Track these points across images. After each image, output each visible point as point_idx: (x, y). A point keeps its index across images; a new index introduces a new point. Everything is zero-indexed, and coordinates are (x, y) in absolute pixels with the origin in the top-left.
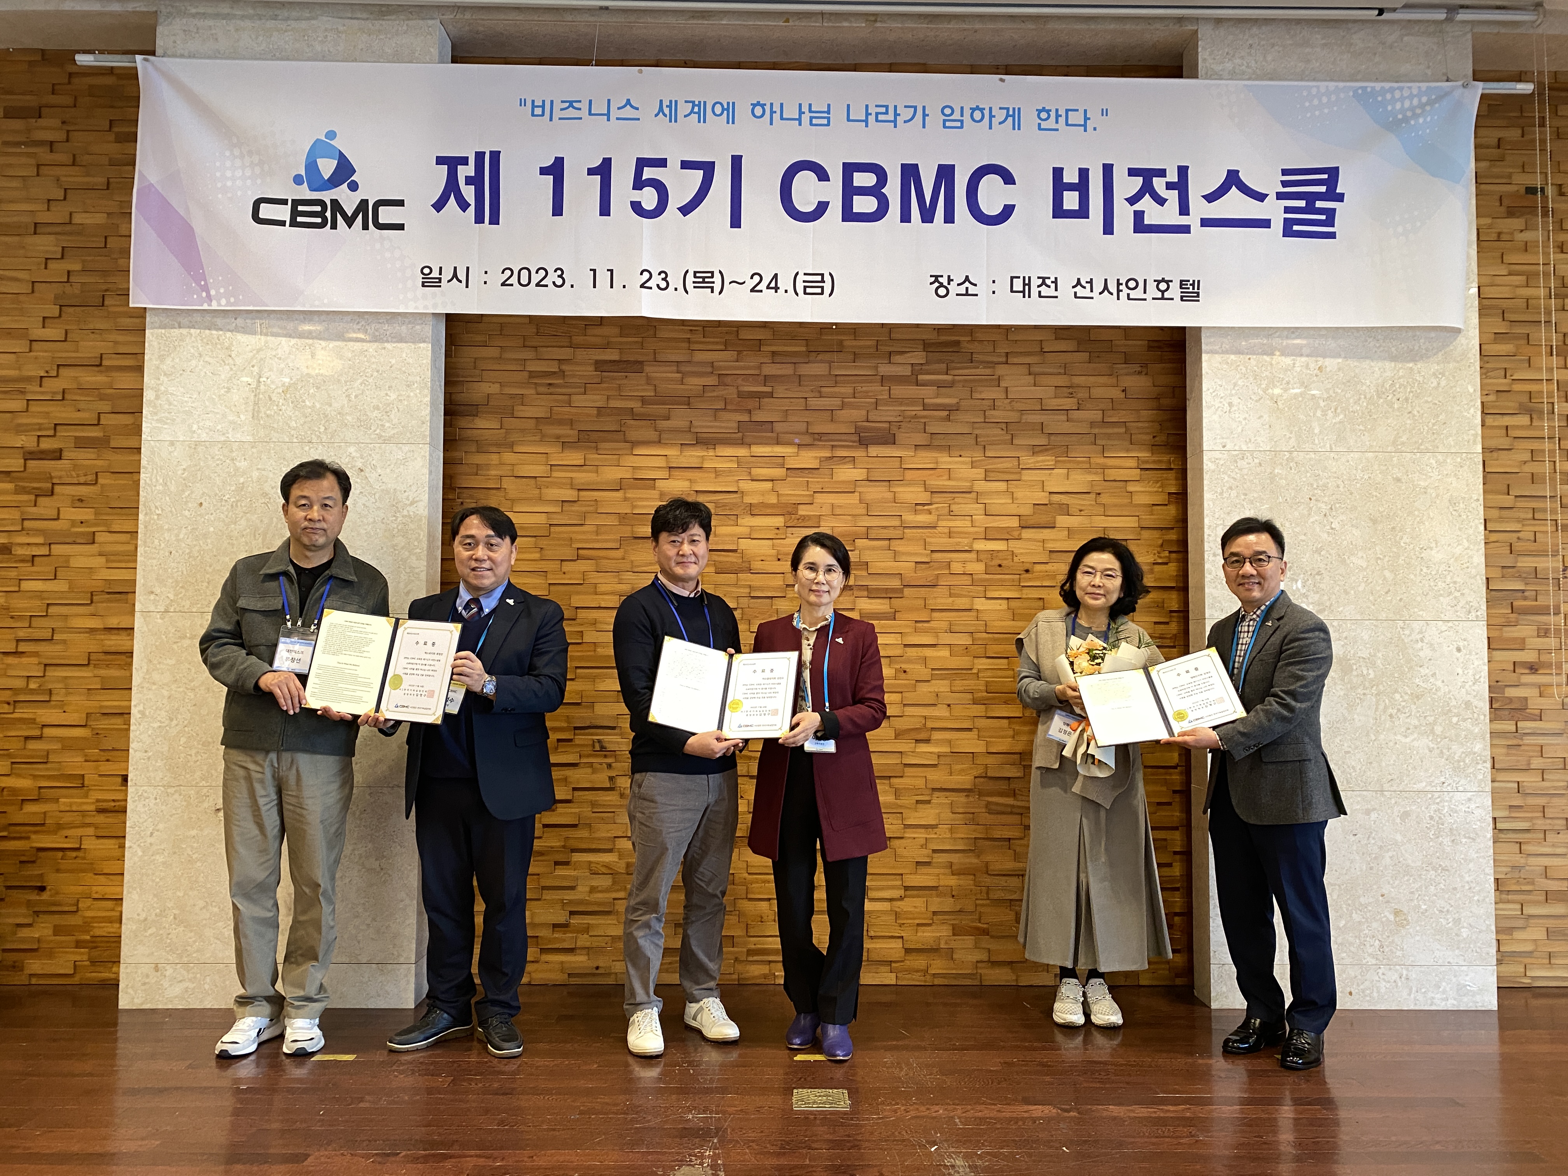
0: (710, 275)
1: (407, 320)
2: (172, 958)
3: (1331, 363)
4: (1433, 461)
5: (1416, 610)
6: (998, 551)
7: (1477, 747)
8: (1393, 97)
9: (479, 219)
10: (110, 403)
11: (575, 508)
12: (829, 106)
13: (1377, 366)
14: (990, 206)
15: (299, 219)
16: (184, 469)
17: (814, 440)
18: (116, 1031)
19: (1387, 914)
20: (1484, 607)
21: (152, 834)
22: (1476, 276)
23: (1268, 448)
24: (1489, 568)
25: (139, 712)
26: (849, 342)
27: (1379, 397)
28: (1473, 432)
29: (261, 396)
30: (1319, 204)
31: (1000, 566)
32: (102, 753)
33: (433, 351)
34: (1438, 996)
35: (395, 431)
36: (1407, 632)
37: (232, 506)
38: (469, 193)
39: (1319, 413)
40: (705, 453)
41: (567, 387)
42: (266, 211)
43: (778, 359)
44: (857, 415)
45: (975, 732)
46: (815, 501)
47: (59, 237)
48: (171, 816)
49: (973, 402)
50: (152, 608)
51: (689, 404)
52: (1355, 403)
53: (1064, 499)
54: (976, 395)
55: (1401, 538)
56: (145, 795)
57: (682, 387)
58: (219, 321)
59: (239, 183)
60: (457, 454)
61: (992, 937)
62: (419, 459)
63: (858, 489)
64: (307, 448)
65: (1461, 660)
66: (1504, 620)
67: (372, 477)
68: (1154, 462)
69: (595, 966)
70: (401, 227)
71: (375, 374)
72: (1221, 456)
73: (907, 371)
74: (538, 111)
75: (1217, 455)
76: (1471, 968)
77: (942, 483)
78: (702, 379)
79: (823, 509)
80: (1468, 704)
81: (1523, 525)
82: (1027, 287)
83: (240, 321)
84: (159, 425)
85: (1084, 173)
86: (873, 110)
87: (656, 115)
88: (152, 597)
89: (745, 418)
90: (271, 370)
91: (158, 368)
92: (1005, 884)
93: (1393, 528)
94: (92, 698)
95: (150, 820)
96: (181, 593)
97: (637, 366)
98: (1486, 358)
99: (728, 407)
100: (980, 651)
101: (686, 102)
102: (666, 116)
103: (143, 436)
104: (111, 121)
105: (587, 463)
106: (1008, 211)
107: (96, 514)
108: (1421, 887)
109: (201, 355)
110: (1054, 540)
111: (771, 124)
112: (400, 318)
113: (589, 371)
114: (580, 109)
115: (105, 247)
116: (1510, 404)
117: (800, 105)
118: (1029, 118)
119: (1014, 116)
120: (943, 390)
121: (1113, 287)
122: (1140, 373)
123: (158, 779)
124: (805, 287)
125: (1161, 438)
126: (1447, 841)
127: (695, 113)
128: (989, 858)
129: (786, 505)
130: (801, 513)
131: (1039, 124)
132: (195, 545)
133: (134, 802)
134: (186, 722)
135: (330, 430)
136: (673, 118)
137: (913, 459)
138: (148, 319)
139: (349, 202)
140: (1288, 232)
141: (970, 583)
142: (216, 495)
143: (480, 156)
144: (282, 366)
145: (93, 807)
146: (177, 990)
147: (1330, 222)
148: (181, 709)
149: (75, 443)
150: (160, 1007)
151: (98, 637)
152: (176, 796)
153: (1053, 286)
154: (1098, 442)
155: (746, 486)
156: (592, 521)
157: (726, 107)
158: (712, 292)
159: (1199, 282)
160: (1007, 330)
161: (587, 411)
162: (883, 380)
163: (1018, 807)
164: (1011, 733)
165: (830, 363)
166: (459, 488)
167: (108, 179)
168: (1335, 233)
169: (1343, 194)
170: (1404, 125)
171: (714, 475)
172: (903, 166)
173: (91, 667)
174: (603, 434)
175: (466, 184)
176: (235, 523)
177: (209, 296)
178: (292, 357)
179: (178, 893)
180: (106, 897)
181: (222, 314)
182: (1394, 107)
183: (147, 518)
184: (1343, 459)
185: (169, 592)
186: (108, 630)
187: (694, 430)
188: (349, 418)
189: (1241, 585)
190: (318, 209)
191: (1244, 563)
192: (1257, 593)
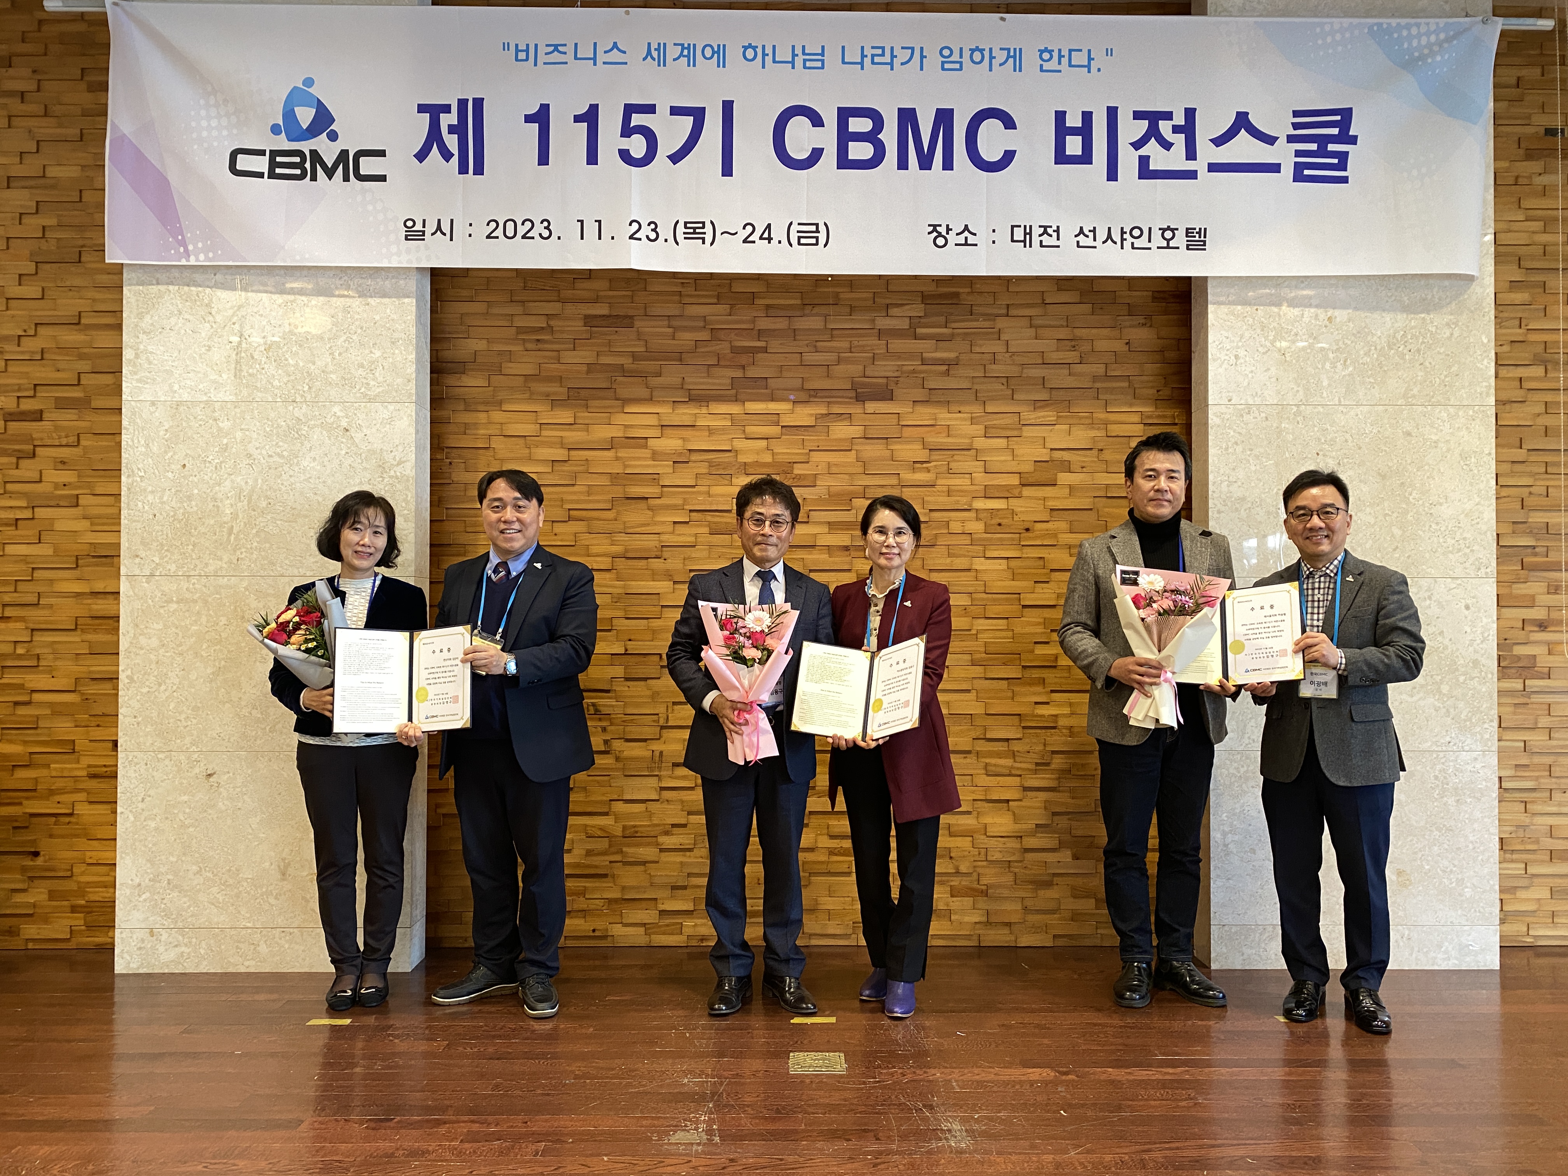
0: (701, 225)
1: (390, 275)
2: (167, 923)
3: (1341, 315)
4: (1444, 415)
5: (1424, 567)
6: (998, 510)
7: (1484, 706)
8: (1409, 34)
9: (463, 170)
10: (89, 362)
11: (566, 468)
12: (823, 47)
13: (1388, 317)
14: (990, 152)
15: (278, 171)
16: (166, 430)
17: (810, 396)
18: (112, 997)
20: (1494, 564)
21: (143, 800)
22: (1493, 222)
23: (1275, 402)
24: (1499, 524)
25: (127, 677)
26: (846, 295)
27: (1390, 348)
28: (1485, 384)
29: (243, 354)
30: (1331, 147)
31: (1000, 525)
32: (92, 719)
33: (418, 306)
34: (1440, 956)
35: (381, 389)
37: (216, 467)
38: (452, 142)
39: (1328, 366)
40: (698, 411)
41: (556, 343)
42: (244, 162)
43: (772, 312)
44: (855, 370)
45: (974, 693)
46: (811, 459)
47: (34, 191)
48: (162, 781)
49: (973, 356)
50: (137, 572)
51: (681, 360)
52: (1365, 354)
53: (1066, 455)
54: (977, 349)
55: (1411, 494)
56: (135, 760)
57: (674, 342)
58: (198, 277)
59: (215, 133)
60: (444, 413)
61: (991, 898)
62: (405, 419)
63: (855, 447)
64: (291, 408)
65: (1469, 618)
66: (1514, 577)
67: (358, 436)
68: (1159, 417)
69: (592, 928)
70: (383, 178)
71: (359, 331)
72: (1226, 410)
73: (905, 324)
74: (522, 56)
75: (1223, 409)
76: (1474, 928)
77: (942, 440)
78: (695, 334)
79: (820, 466)
80: (1476, 663)
81: (1536, 480)
82: (1028, 236)
83: (219, 277)
84: (139, 385)
85: (1087, 117)
86: (868, 52)
87: (644, 59)
88: (137, 560)
89: (739, 374)
90: (252, 327)
91: (136, 326)
92: (1004, 846)
93: (1402, 483)
94: (81, 663)
95: (141, 785)
96: (166, 556)
97: (627, 321)
98: (1500, 308)
99: (721, 363)
100: (979, 610)
101: (675, 44)
102: (654, 59)
103: (124, 397)
104: (83, 69)
105: (578, 421)
106: (1009, 156)
107: (79, 476)
108: (1425, 846)
109: (180, 313)
110: (1054, 498)
111: (763, 67)
112: (383, 273)
113: (578, 326)
114: (565, 53)
115: (81, 201)
116: (1524, 355)
117: (793, 47)
119: (1015, 57)
120: (941, 344)
121: (1116, 237)
122: (1144, 325)
123: (148, 744)
124: (799, 238)
125: (1166, 392)
126: (1451, 801)
127: (684, 56)
128: (988, 820)
129: (782, 463)
130: (796, 472)
131: (1041, 66)
132: (180, 508)
133: (124, 767)
134: (175, 687)
135: (313, 390)
136: (662, 62)
137: (911, 415)
138: (125, 275)
139: (329, 153)
140: (1298, 177)
141: (969, 542)
142: (200, 456)
143: (462, 103)
144: (264, 323)
145: (84, 773)
146: (172, 955)
147: (1343, 165)
148: (169, 674)
149: (56, 403)
150: (157, 971)
151: (85, 601)
152: (167, 762)
153: (1055, 235)
154: (1101, 397)
155: (740, 444)
156: (584, 481)
157: (716, 49)
158: (704, 243)
159: (1205, 229)
160: (1007, 281)
161: (575, 368)
162: (880, 333)
163: (1018, 769)
164: (1010, 694)
165: (826, 316)
166: (447, 447)
167: (81, 130)
168: (1347, 177)
169: (1356, 137)
170: (1420, 63)
171: (707, 433)
172: (900, 110)
173: (79, 632)
174: (594, 392)
175: (449, 133)
176: (219, 485)
177: (186, 250)
178: (274, 314)
179: (171, 859)
180: (100, 862)
181: (201, 270)
182: (1410, 44)
183: (130, 480)
184: (1352, 413)
185: (154, 556)
186: (95, 594)
187: (686, 387)
188: (333, 376)
189: (1308, 538)
190: (297, 160)
191: (1312, 516)
192: (1325, 547)
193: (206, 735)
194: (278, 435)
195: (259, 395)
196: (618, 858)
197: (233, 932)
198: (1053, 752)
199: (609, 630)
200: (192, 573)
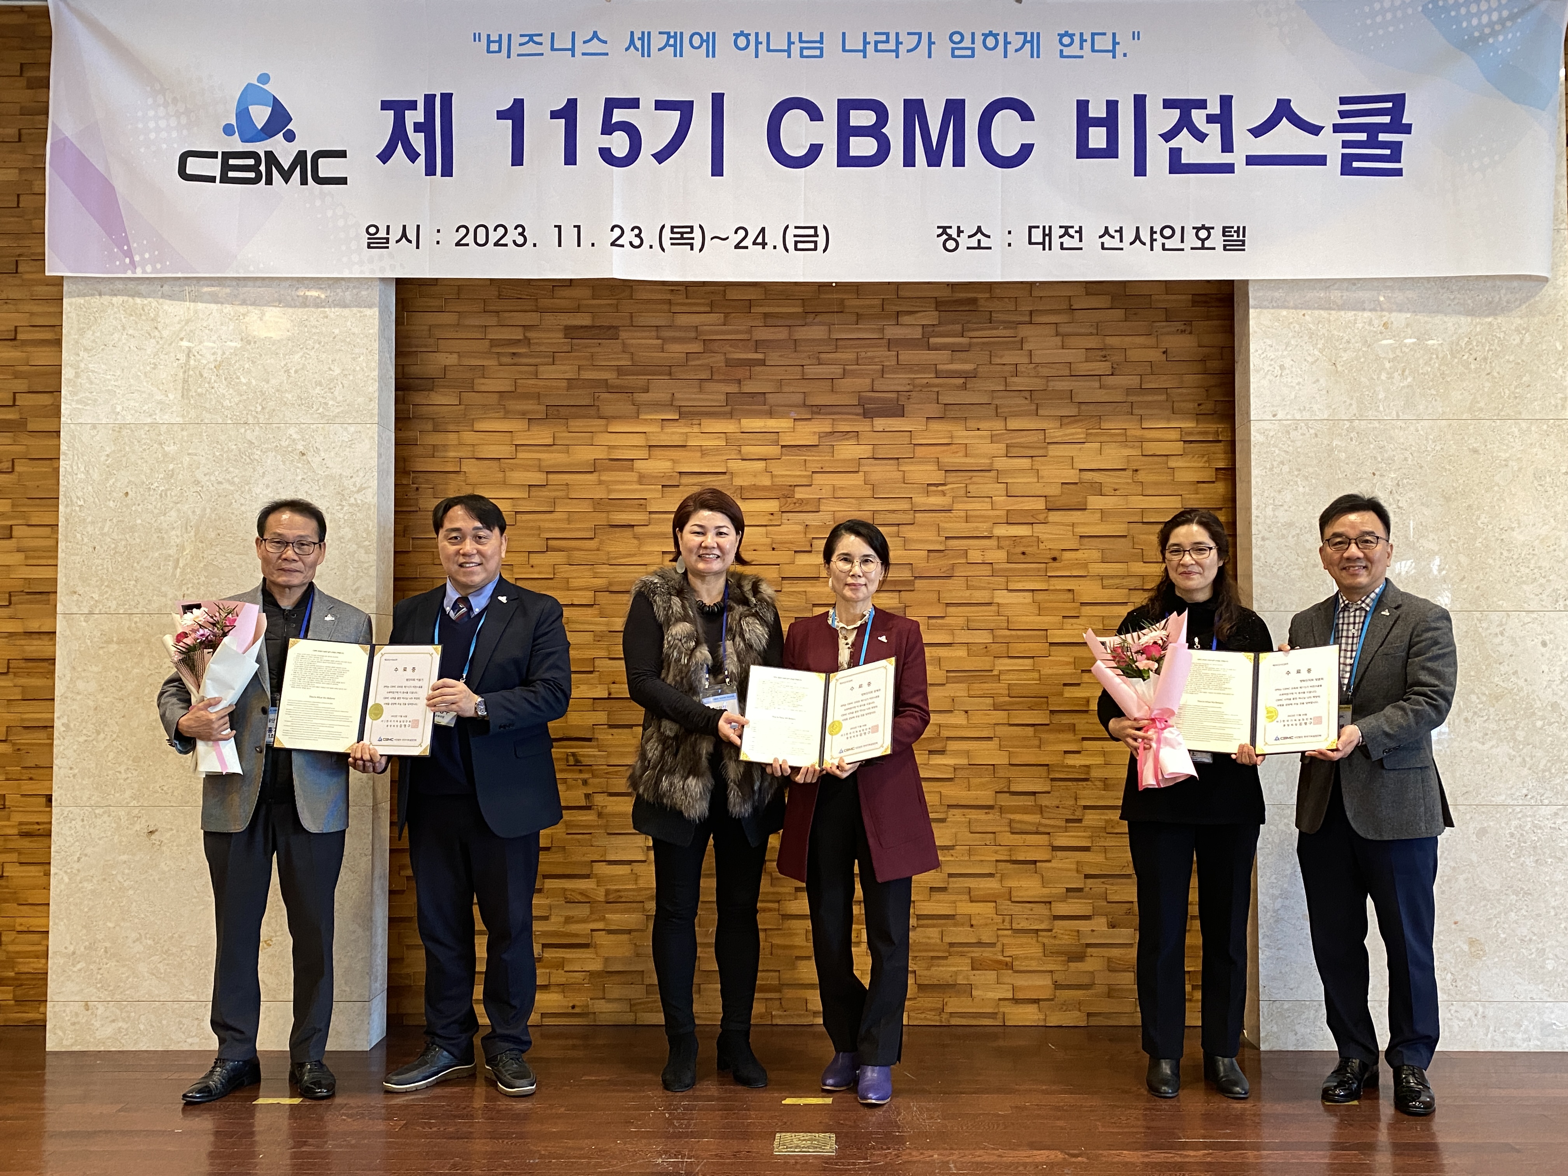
0: (689, 230)
1: (351, 285)
2: (103, 995)
3: (1399, 319)
4: (1515, 430)
5: (1495, 599)
6: (1022, 537)
8: (1468, 12)
9: (430, 171)
10: (26, 381)
11: (545, 493)
12: (822, 34)
13: (1450, 320)
14: (1005, 147)
15: (231, 174)
16: (108, 455)
17: (813, 412)
18: (44, 1074)
19: (1460, 943)
21: (79, 859)
23: (1326, 417)
25: (63, 725)
26: (851, 302)
27: (1453, 357)
28: (1560, 395)
29: (191, 372)
30: (1382, 137)
31: (1024, 553)
32: (24, 771)
33: (381, 318)
34: (1520, 1036)
35: (340, 410)
36: (1484, 625)
37: (161, 495)
38: (418, 141)
39: (1384, 376)
40: (689, 430)
41: (531, 356)
42: (194, 166)
43: (770, 321)
44: (862, 383)
45: (996, 741)
46: (814, 482)
48: (100, 839)
49: (992, 368)
50: (75, 610)
51: (670, 374)
52: (1425, 364)
53: (1096, 477)
54: (995, 360)
55: (1478, 518)
56: (71, 816)
57: (661, 354)
58: (143, 288)
59: (164, 135)
60: (410, 434)
61: (1017, 972)
62: (366, 441)
63: (863, 468)
64: (243, 430)
65: (1547, 655)
67: (316, 461)
68: (1200, 433)
69: (571, 1004)
70: (343, 181)
71: (317, 346)
72: (1271, 426)
73: (917, 333)
74: (494, 47)
75: (1266, 425)
76: (1557, 1004)
77: (958, 460)
78: (685, 346)
79: (823, 491)
80: (1555, 706)
82: (1047, 238)
83: (167, 289)
84: (80, 407)
85: (1112, 106)
86: (871, 38)
87: (627, 49)
88: (75, 597)
89: (733, 388)
90: (201, 343)
91: (77, 342)
92: (1031, 913)
93: (1469, 506)
94: (12, 710)
95: (77, 843)
96: (107, 592)
97: (611, 332)
99: (714, 377)
100: (1001, 649)
101: (660, 33)
102: (637, 49)
103: (62, 419)
104: (21, 64)
105: (557, 442)
106: (1026, 150)
107: (13, 505)
108: (1500, 913)
109: (124, 328)
110: (1084, 524)
111: (757, 56)
112: (343, 283)
113: (558, 338)
114: (541, 44)
115: (18, 207)
117: (789, 34)
118: (1049, 44)
119: (1032, 42)
120: (958, 355)
121: (1145, 236)
122: (1183, 332)
123: (85, 799)
124: (796, 242)
125: (1208, 406)
126: (1529, 861)
127: (671, 46)
128: (1012, 883)
129: (782, 487)
130: (797, 496)
131: (1061, 51)
132: (121, 540)
133: (59, 824)
134: (115, 736)
135: (267, 410)
136: (646, 52)
137: (925, 433)
138: (65, 288)
139: (286, 154)
140: (1347, 169)
141: (989, 573)
142: (143, 483)
143: (429, 99)
144: (214, 338)
145: (15, 831)
146: (109, 1030)
147: (1396, 156)
148: (109, 721)
150: (91, 1049)
151: (18, 642)
152: (106, 816)
153: (1077, 236)
154: (1135, 411)
155: (736, 465)
156: (563, 508)
157: (705, 38)
158: (692, 249)
159: (1244, 228)
160: (1029, 286)
161: (554, 383)
162: (890, 344)
163: (1046, 826)
164: (1037, 742)
165: (830, 325)
166: (413, 472)
167: (20, 130)
168: (1401, 170)
169: (1410, 125)
170: (1480, 44)
171: (699, 454)
172: (906, 101)
173: (11, 676)
174: (574, 409)
175: (415, 132)
176: (165, 514)
177: (132, 262)
178: (224, 328)
179: (110, 925)
180: (31, 929)
181: (147, 282)
182: (1469, 22)
183: (68, 510)
184: (1412, 428)
185: (94, 592)
186: (29, 634)
187: (674, 403)
188: (289, 396)
189: (1344, 568)
190: (251, 162)
191: (1350, 544)
192: (1363, 579)
193: (148, 788)
194: (228, 460)
195: (207, 418)
196: (600, 925)
197: (176, 1006)
198: (1086, 807)
199: (591, 672)
200: (136, 611)
